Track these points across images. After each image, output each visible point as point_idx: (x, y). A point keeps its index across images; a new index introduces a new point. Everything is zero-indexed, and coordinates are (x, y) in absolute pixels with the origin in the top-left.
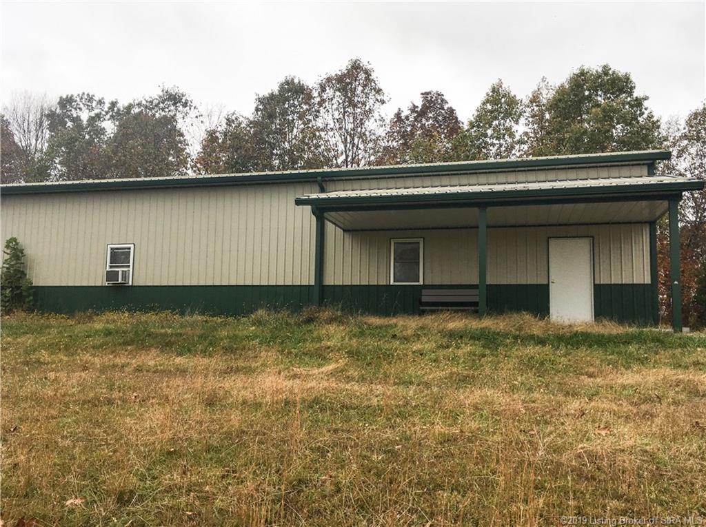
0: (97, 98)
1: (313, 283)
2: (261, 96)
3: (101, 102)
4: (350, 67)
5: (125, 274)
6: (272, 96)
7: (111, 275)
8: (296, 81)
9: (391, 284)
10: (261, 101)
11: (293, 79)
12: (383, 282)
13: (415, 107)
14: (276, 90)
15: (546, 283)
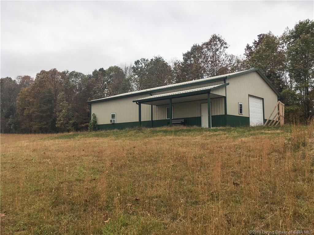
0: (146, 59)
1: (151, 120)
2: (184, 53)
3: (147, 60)
4: (212, 38)
5: (114, 120)
6: (188, 53)
7: (111, 121)
8: (197, 45)
9: (167, 119)
10: (184, 55)
11: (196, 45)
12: (165, 119)
13: (256, 41)
14: (190, 50)
15: (200, 116)
